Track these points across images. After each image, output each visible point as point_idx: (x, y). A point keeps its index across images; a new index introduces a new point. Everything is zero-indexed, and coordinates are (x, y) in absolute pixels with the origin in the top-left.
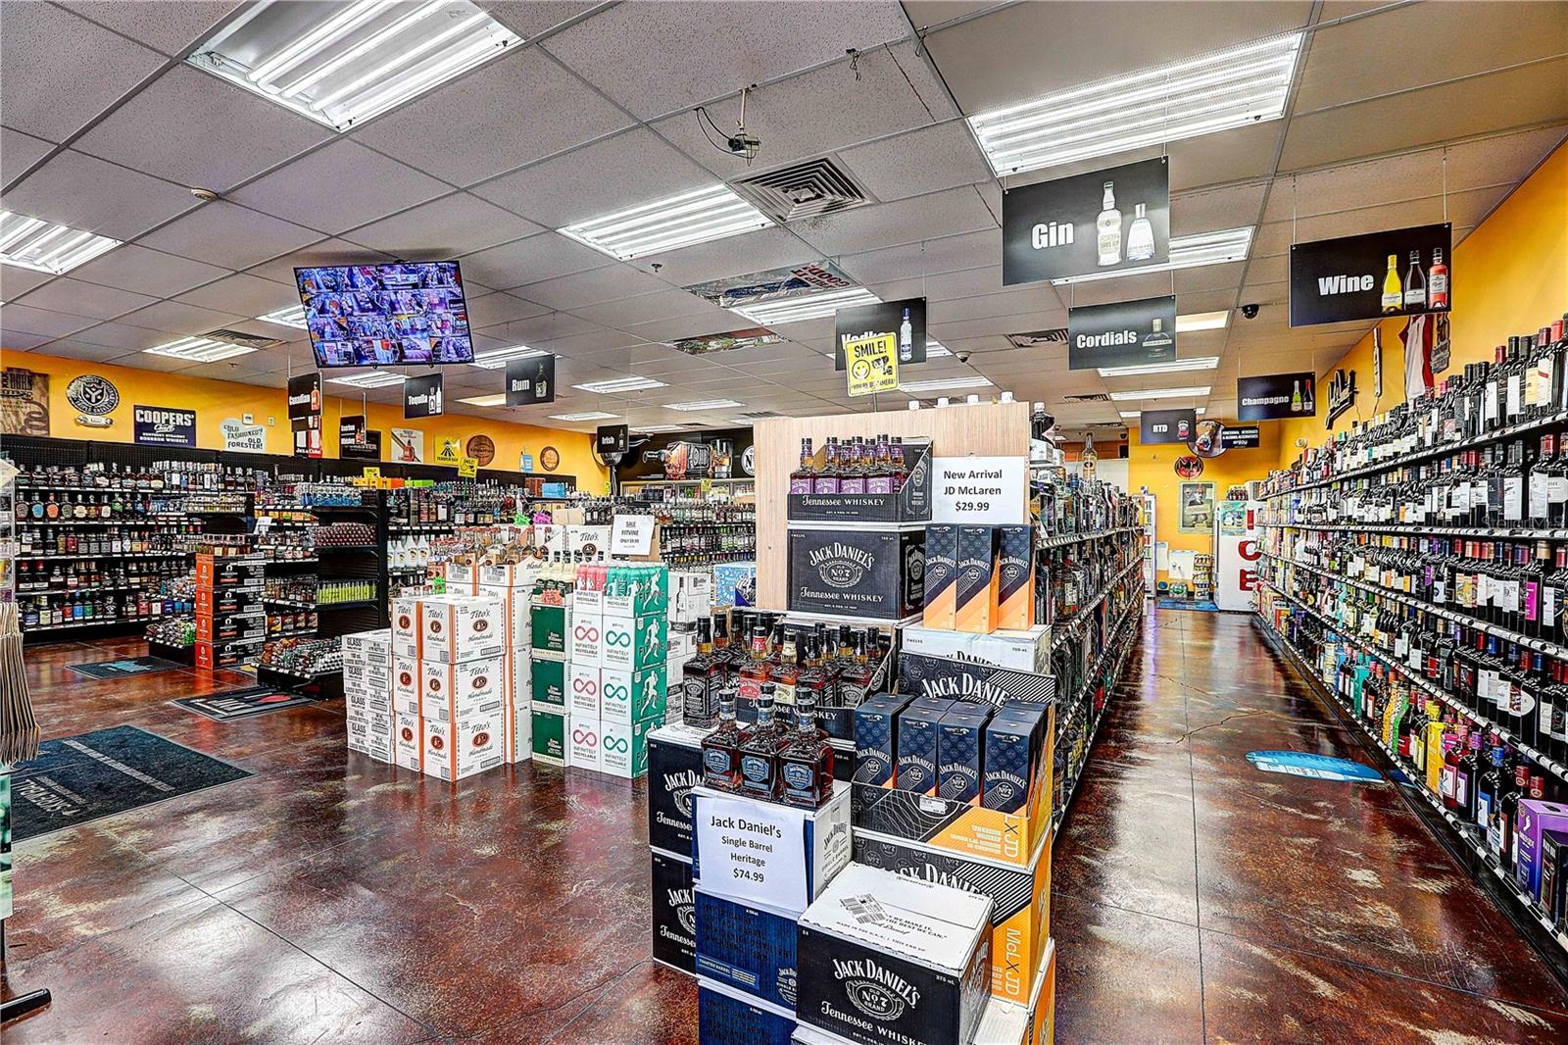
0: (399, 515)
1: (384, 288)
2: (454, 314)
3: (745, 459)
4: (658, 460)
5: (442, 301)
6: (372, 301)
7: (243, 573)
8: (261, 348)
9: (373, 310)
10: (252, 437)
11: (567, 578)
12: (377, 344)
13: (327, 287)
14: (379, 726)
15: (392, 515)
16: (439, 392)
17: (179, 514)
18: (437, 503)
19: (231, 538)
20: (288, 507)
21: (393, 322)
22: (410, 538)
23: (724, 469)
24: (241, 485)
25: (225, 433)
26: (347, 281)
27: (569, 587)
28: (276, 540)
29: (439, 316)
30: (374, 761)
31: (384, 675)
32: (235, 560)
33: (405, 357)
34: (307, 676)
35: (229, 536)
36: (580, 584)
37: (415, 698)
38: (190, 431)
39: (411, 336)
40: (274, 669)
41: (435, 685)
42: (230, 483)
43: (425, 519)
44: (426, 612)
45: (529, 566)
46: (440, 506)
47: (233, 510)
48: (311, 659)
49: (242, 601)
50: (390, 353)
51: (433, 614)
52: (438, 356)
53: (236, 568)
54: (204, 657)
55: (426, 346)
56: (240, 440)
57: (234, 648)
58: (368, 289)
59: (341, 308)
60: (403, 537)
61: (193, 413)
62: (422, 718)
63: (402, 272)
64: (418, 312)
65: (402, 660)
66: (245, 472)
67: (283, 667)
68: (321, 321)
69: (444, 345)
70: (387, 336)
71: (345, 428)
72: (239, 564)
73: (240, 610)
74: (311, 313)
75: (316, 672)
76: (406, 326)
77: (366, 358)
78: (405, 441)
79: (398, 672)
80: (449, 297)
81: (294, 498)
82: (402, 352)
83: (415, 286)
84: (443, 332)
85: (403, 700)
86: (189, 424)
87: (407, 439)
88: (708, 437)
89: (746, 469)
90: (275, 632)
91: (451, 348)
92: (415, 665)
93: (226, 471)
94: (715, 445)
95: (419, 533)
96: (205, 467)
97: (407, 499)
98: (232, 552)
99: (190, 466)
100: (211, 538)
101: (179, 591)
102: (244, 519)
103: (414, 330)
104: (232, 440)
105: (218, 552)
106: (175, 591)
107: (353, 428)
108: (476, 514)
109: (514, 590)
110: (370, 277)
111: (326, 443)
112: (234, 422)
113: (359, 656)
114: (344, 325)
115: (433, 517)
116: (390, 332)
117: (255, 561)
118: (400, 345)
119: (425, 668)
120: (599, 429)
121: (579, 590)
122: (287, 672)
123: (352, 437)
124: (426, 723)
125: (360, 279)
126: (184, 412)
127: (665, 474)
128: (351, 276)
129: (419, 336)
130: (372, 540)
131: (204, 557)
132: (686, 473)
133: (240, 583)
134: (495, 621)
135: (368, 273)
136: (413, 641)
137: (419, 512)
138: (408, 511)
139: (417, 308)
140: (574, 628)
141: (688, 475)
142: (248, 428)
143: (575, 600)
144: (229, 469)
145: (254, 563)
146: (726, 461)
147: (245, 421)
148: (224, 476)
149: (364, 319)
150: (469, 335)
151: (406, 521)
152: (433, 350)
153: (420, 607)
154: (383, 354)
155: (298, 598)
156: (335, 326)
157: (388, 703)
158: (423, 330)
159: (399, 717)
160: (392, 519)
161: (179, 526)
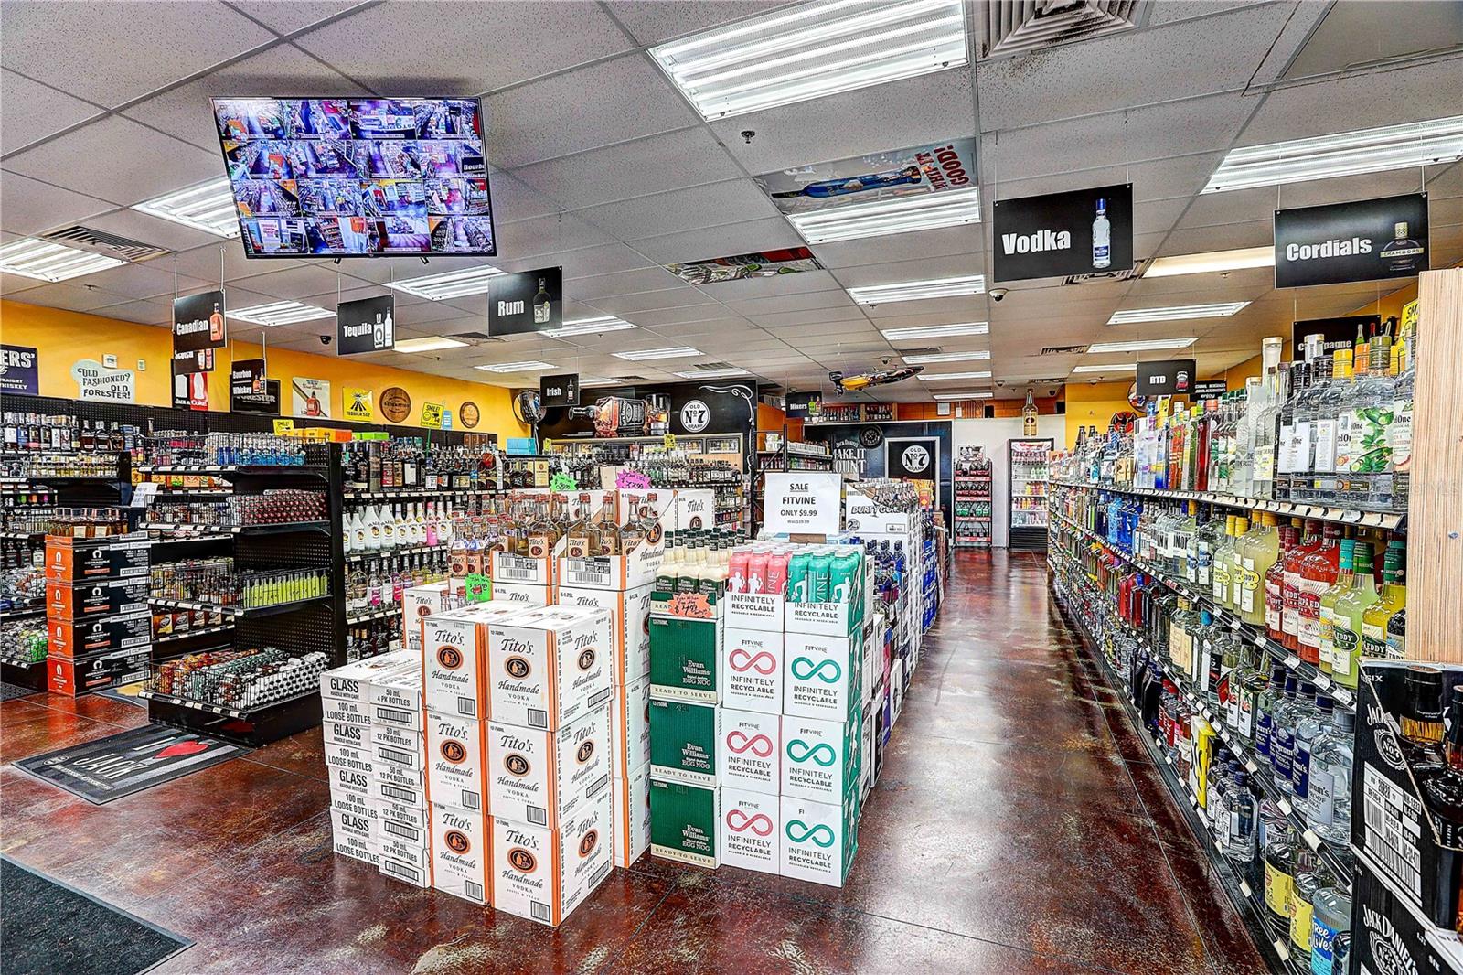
0: (357, 478)
1: (359, 134)
2: (470, 181)
3: (685, 414)
4: (586, 417)
5: (450, 160)
6: (339, 156)
7: (117, 561)
8: (133, 261)
9: (340, 170)
10: (116, 384)
11: (717, 574)
12: (345, 224)
13: (266, 131)
14: (401, 826)
15: (347, 477)
16: (388, 320)
17: (17, 480)
18: (404, 462)
19: (100, 513)
20: (195, 469)
21: (371, 190)
22: (370, 509)
23: (661, 426)
24: (104, 442)
25: (80, 377)
26: (299, 122)
27: (718, 589)
28: (175, 515)
29: (446, 183)
30: (390, 880)
31: (408, 742)
32: (107, 542)
33: (389, 244)
34: (234, 714)
35: (95, 511)
36: (737, 582)
37: (474, 784)
38: (31, 375)
39: (399, 213)
40: (177, 702)
41: (518, 765)
42: (89, 441)
43: (388, 481)
44: (494, 644)
45: (644, 556)
46: (407, 466)
47: (100, 474)
48: (238, 687)
49: (117, 598)
50: (364, 238)
51: (511, 644)
52: (440, 244)
53: (106, 554)
54: (59, 680)
55: (422, 228)
56: (100, 387)
57: (107, 664)
58: (334, 136)
59: (289, 166)
60: (361, 508)
61: (33, 351)
62: (488, 818)
63: (391, 112)
64: (413, 175)
65: (444, 720)
66: (107, 427)
67: (192, 700)
68: (254, 184)
69: (450, 227)
70: (361, 211)
71: (237, 375)
72: (112, 547)
73: (114, 610)
74: (236, 174)
75: (247, 708)
76: (393, 196)
77: (325, 244)
78: (309, 392)
79: (437, 740)
80: (462, 154)
81: (204, 455)
82: (384, 235)
83: (409, 134)
84: (449, 208)
85: (447, 788)
86: (29, 365)
87: (311, 390)
88: (643, 392)
89: (686, 426)
90: (164, 635)
91: (461, 232)
92: (473, 730)
93: (82, 425)
94: (650, 400)
95: (381, 501)
96: (53, 420)
97: (366, 455)
98: (101, 532)
99: (31, 419)
100: (68, 513)
101: (19, 588)
102: (116, 486)
103: (404, 202)
104: (89, 387)
105: (80, 532)
106: (13, 588)
107: (248, 374)
108: (450, 475)
109: (627, 595)
110: (337, 117)
111: (212, 394)
112: (91, 364)
113: (353, 708)
114: (293, 192)
115: (399, 481)
116: (366, 205)
117: (136, 543)
118: (381, 226)
119: (494, 738)
120: (543, 379)
121: (735, 592)
122: (199, 706)
123: (247, 385)
124: (498, 828)
125: (320, 119)
126: (20, 350)
127: (595, 431)
128: (306, 115)
129: (412, 212)
130: (321, 513)
131: (58, 539)
132: (617, 430)
133: (114, 575)
134: (602, 648)
135: (335, 110)
136: (470, 690)
137: (381, 474)
138: (368, 472)
139: (411, 169)
140: (728, 653)
141: (620, 432)
142: (110, 373)
143: (729, 608)
144: (86, 422)
145: (133, 546)
146: (664, 418)
147: (106, 364)
148: (80, 432)
149: (326, 183)
150: (489, 213)
151: (364, 485)
152: (433, 235)
153: (481, 633)
154: (353, 238)
155: (214, 599)
156: (279, 193)
157: (419, 791)
158: (420, 204)
159: (438, 815)
160: (347, 484)
161: (16, 497)
